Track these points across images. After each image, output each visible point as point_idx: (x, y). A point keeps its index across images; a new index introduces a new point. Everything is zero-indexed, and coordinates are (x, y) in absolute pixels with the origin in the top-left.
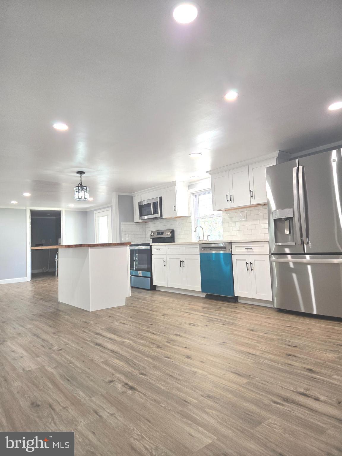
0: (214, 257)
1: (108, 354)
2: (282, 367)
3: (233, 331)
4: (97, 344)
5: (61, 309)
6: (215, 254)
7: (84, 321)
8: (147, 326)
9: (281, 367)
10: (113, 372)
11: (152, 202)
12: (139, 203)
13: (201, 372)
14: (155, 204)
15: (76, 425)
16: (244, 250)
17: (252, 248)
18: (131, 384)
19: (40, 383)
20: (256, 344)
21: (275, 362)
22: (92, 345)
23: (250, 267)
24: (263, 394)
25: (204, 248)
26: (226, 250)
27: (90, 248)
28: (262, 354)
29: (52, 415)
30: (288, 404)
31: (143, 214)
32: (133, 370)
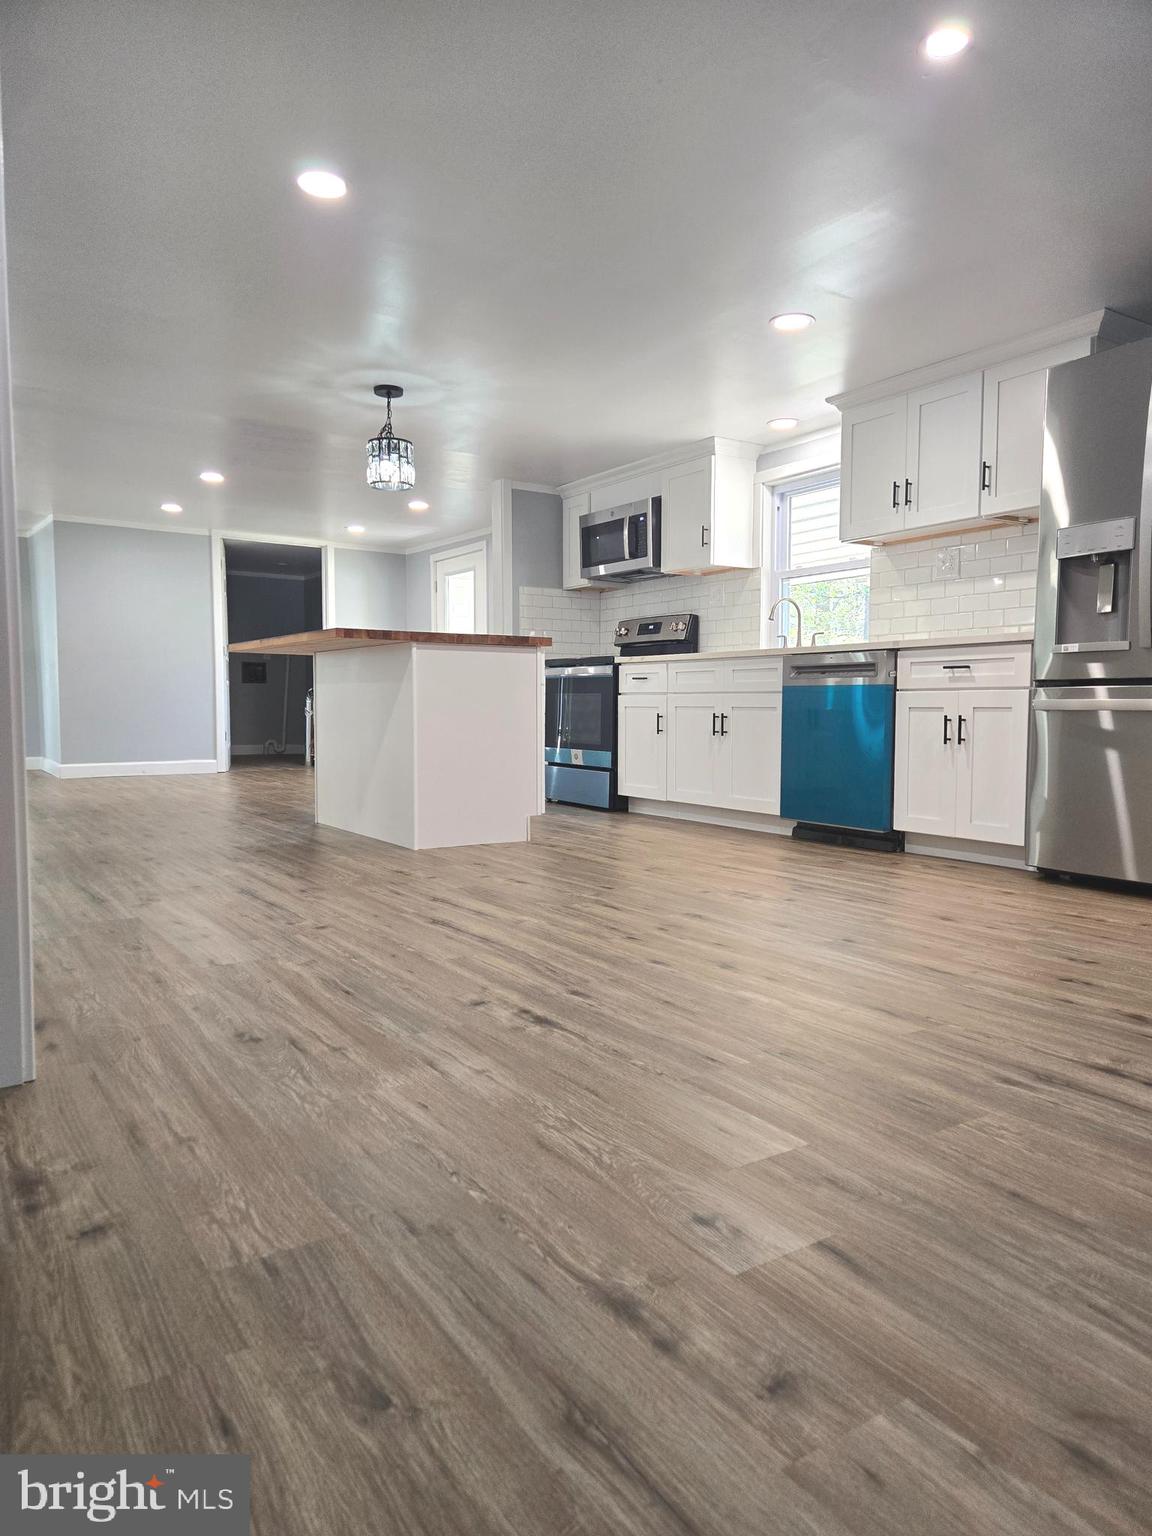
0: (830, 696)
1: (470, 945)
2: (1040, 1006)
3: (882, 916)
4: (435, 922)
5: (323, 840)
6: (838, 689)
7: (395, 869)
8: (594, 890)
9: (1035, 1005)
10: (485, 983)
11: (626, 515)
12: (583, 519)
13: (765, 1000)
14: (637, 524)
15: (372, 1087)
16: (941, 676)
17: (968, 667)
18: (539, 1011)
19: (260, 993)
20: (958, 950)
21: (1015, 993)
22: (421, 922)
23: (955, 731)
24: (968, 1059)
25: (800, 670)
26: (876, 676)
27: (414, 644)
28: (975, 972)
29: (297, 1061)
30: (1053, 1087)
31: (593, 561)
32: (547, 982)
